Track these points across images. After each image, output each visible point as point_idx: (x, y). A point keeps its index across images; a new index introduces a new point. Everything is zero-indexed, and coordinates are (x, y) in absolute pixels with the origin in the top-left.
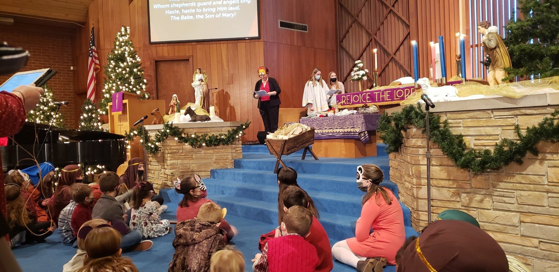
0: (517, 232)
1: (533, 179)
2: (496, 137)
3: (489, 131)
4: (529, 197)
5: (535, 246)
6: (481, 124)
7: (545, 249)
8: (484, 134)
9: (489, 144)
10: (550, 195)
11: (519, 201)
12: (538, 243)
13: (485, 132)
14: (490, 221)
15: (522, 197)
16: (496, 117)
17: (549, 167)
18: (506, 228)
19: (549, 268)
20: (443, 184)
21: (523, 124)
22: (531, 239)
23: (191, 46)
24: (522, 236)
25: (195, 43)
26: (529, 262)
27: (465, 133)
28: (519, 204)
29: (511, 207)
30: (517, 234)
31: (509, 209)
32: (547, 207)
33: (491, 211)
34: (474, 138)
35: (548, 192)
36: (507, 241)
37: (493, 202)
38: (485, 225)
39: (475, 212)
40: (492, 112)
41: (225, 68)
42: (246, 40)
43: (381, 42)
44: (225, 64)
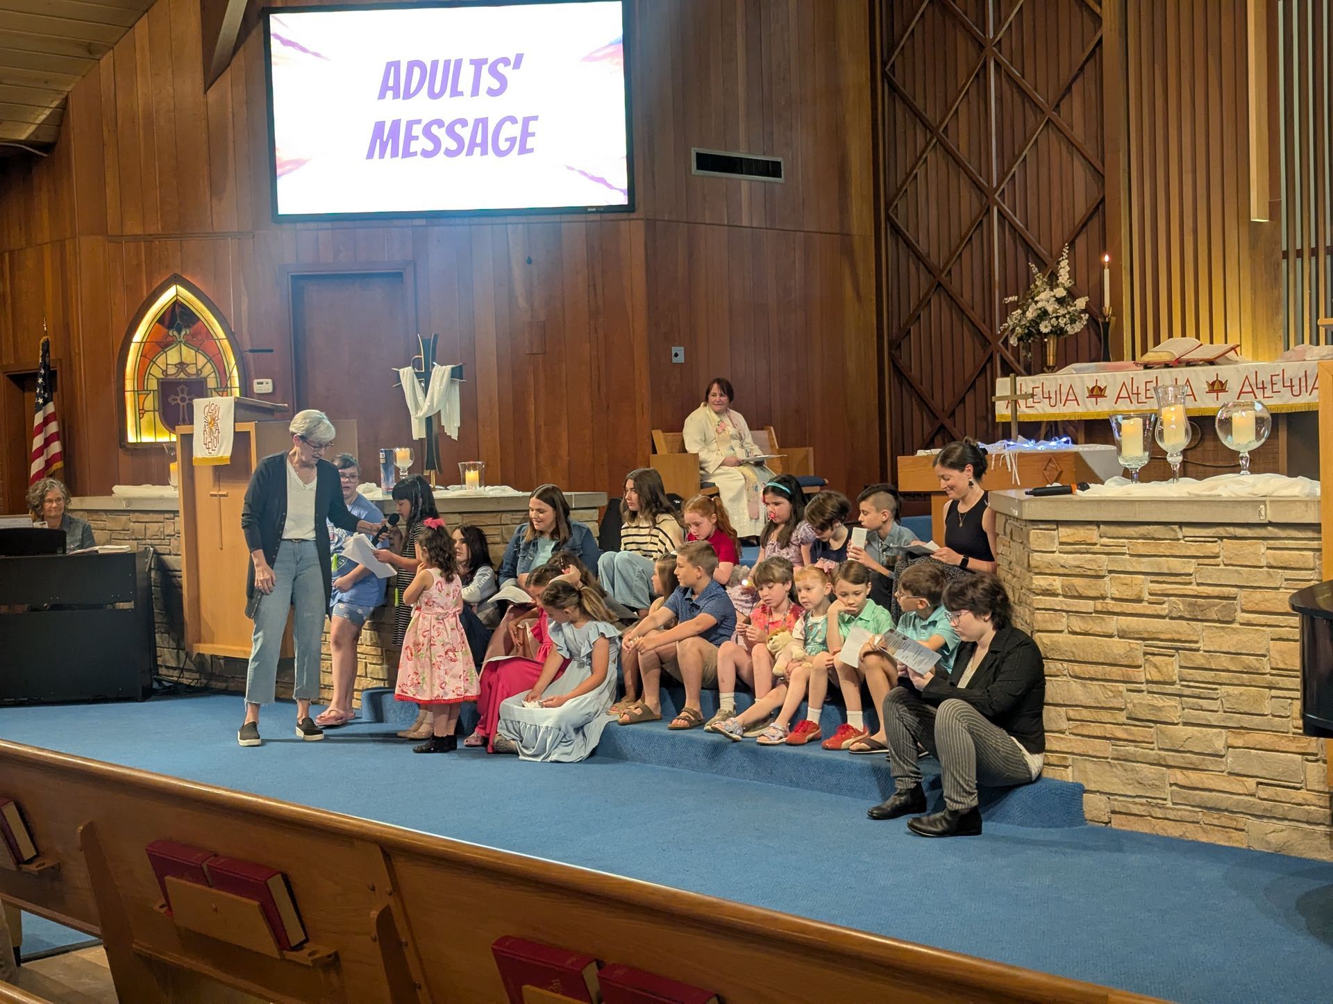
0: (1223, 768)
1: (1247, 662)
2: (1187, 579)
3: (1176, 565)
4: (1242, 698)
5: (1251, 792)
6: (1162, 550)
7: (1266, 797)
8: (1166, 571)
9: (1176, 592)
10: (1274, 692)
11: (1227, 705)
12: (1255, 786)
13: (1169, 569)
14: (1176, 748)
15: (1230, 698)
16: (1186, 539)
17: (1272, 640)
18: (1204, 759)
19: (1273, 834)
20: (1092, 672)
21: (1231, 556)
22: (1245, 779)
23: (409, 231)
24: (1230, 773)
25: (423, 222)
26: (1240, 826)
27: (1133, 567)
28: (1225, 712)
29: (1212, 718)
30: (1222, 772)
31: (1209, 720)
32: (1270, 717)
33: (1180, 727)
34: (1150, 578)
35: (1270, 688)
36: (1206, 786)
37: (1183, 709)
38: (1169, 755)
39: (1152, 730)
40: (1181, 528)
41: (522, 303)
42: (588, 215)
43: (1018, 221)
44: (519, 289)
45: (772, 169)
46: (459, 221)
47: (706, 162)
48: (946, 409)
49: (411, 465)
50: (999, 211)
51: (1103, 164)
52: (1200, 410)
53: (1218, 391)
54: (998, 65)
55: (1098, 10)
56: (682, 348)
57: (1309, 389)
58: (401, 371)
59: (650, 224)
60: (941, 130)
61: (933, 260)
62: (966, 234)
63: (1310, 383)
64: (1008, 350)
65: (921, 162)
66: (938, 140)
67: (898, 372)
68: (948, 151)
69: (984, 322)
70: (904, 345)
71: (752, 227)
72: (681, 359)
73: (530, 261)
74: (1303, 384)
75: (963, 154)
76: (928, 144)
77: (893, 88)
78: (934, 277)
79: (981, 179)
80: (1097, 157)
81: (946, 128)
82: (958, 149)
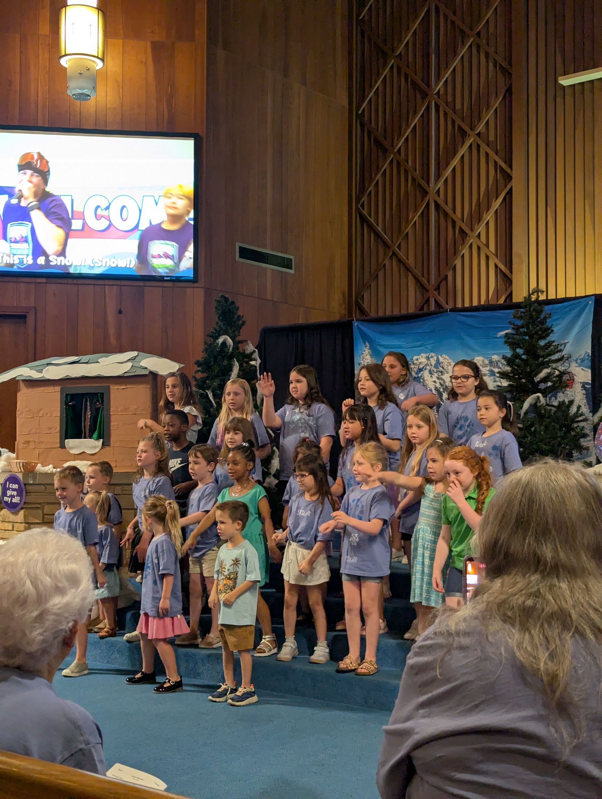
23: (33, 286)
25: (44, 280)
41: (113, 341)
42: (163, 283)
44: (112, 331)
45: (287, 264)
46: (70, 281)
47: (245, 253)
50: (436, 301)
51: (511, 272)
54: (437, 206)
55: (508, 170)
59: (208, 291)
60: (396, 246)
65: (382, 267)
66: (393, 252)
68: (400, 261)
71: (273, 301)
73: (120, 312)
75: (411, 262)
76: (386, 255)
77: (363, 219)
79: (423, 279)
80: (506, 266)
81: (399, 245)
82: (408, 259)
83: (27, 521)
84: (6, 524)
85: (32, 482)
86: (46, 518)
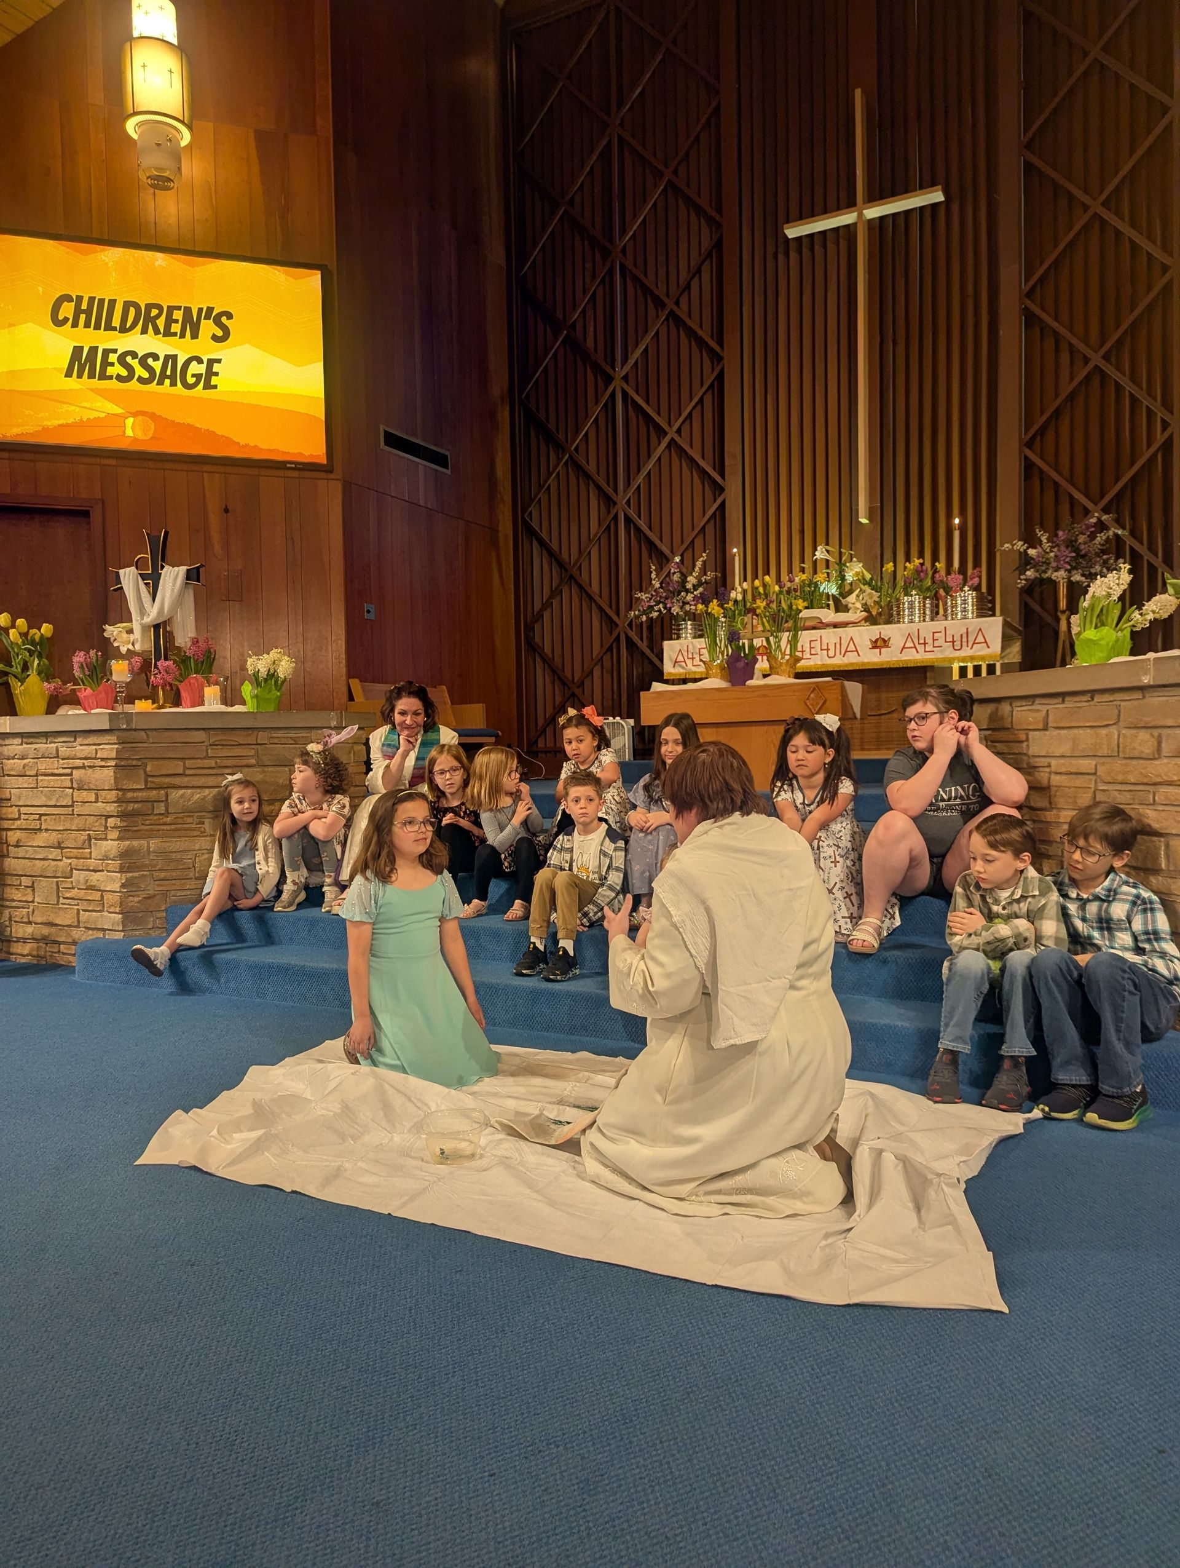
23: (98, 469)
25: (113, 462)
41: (218, 548)
42: (286, 472)
43: (642, 524)
44: (216, 537)
45: (441, 460)
46: (151, 464)
47: (392, 440)
48: (576, 680)
49: (128, 680)
50: (625, 514)
51: (723, 478)
52: (863, 664)
53: (880, 647)
54: (625, 394)
55: (717, 348)
56: (373, 606)
57: (970, 644)
58: (122, 572)
59: (347, 487)
60: (573, 448)
61: (565, 555)
62: (595, 535)
63: (971, 639)
64: (632, 629)
65: (554, 475)
66: (570, 456)
67: (533, 648)
68: (578, 467)
69: (611, 607)
70: (537, 626)
71: (426, 508)
72: (372, 616)
73: (226, 511)
74: (964, 639)
75: (591, 468)
76: (559, 460)
77: (529, 414)
78: (566, 570)
79: (608, 488)
80: (714, 469)
81: (576, 449)
82: (588, 463)
83: (119, 787)
84: (85, 793)
85: (125, 726)
86: (152, 782)
